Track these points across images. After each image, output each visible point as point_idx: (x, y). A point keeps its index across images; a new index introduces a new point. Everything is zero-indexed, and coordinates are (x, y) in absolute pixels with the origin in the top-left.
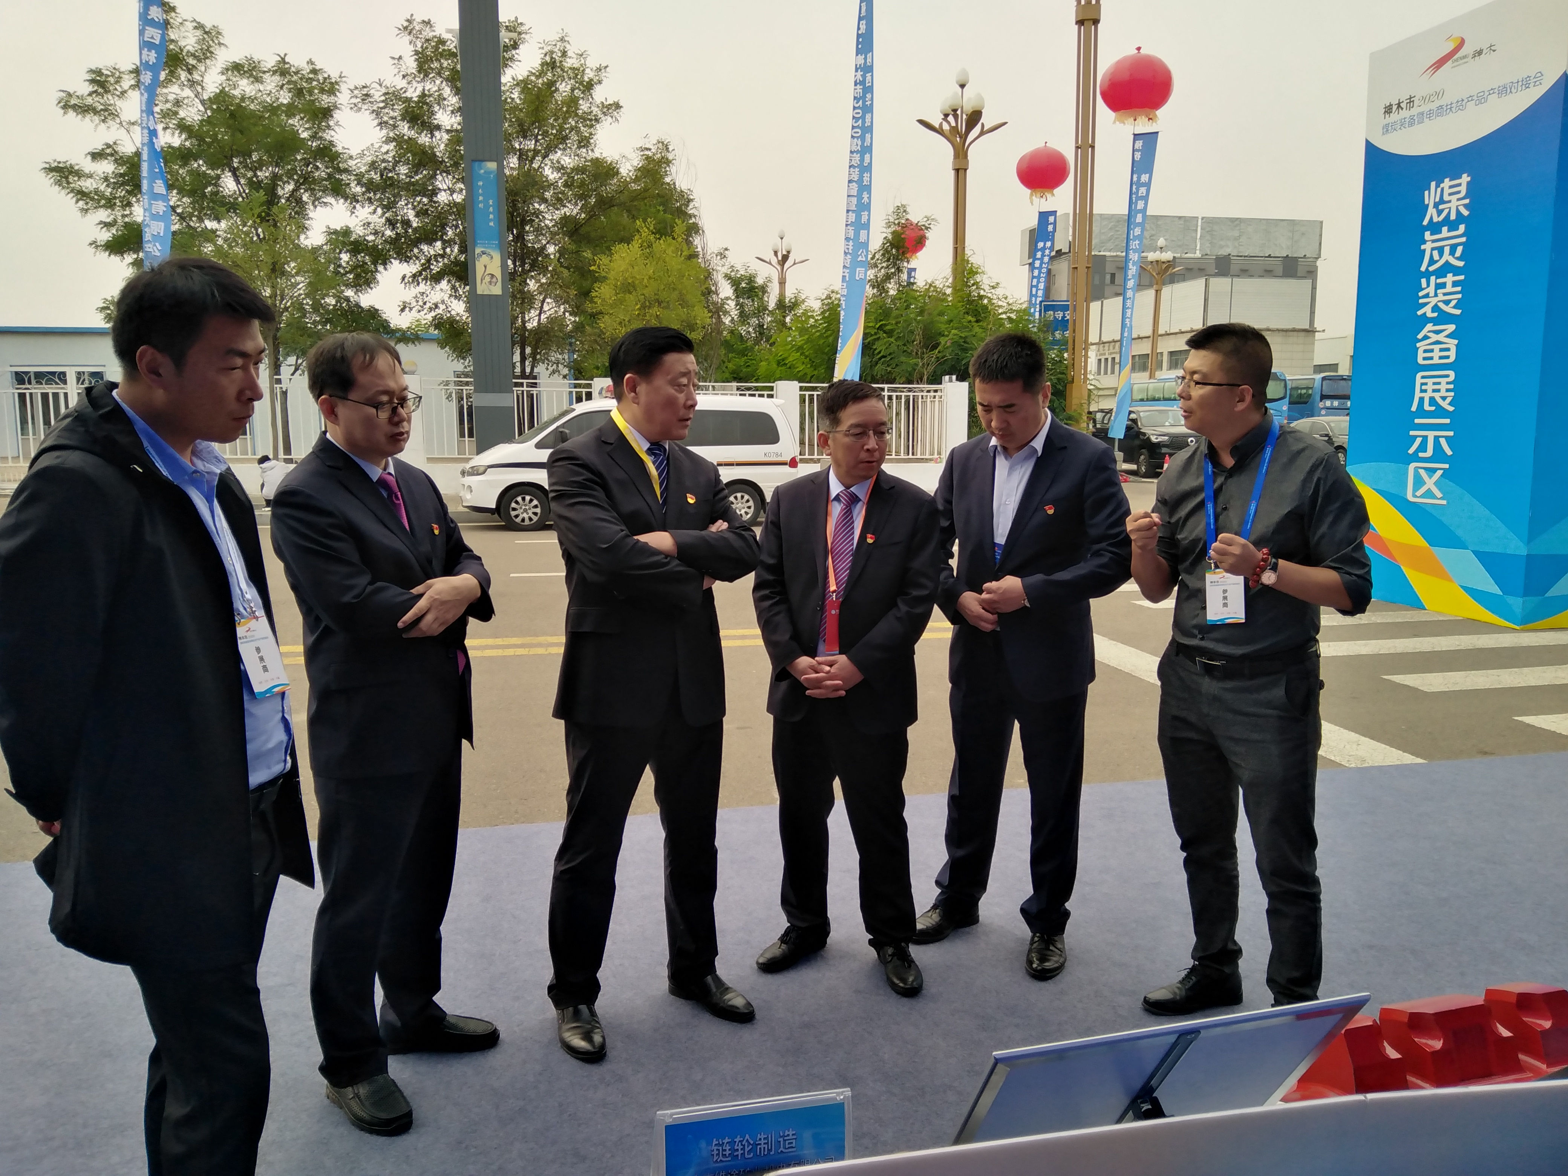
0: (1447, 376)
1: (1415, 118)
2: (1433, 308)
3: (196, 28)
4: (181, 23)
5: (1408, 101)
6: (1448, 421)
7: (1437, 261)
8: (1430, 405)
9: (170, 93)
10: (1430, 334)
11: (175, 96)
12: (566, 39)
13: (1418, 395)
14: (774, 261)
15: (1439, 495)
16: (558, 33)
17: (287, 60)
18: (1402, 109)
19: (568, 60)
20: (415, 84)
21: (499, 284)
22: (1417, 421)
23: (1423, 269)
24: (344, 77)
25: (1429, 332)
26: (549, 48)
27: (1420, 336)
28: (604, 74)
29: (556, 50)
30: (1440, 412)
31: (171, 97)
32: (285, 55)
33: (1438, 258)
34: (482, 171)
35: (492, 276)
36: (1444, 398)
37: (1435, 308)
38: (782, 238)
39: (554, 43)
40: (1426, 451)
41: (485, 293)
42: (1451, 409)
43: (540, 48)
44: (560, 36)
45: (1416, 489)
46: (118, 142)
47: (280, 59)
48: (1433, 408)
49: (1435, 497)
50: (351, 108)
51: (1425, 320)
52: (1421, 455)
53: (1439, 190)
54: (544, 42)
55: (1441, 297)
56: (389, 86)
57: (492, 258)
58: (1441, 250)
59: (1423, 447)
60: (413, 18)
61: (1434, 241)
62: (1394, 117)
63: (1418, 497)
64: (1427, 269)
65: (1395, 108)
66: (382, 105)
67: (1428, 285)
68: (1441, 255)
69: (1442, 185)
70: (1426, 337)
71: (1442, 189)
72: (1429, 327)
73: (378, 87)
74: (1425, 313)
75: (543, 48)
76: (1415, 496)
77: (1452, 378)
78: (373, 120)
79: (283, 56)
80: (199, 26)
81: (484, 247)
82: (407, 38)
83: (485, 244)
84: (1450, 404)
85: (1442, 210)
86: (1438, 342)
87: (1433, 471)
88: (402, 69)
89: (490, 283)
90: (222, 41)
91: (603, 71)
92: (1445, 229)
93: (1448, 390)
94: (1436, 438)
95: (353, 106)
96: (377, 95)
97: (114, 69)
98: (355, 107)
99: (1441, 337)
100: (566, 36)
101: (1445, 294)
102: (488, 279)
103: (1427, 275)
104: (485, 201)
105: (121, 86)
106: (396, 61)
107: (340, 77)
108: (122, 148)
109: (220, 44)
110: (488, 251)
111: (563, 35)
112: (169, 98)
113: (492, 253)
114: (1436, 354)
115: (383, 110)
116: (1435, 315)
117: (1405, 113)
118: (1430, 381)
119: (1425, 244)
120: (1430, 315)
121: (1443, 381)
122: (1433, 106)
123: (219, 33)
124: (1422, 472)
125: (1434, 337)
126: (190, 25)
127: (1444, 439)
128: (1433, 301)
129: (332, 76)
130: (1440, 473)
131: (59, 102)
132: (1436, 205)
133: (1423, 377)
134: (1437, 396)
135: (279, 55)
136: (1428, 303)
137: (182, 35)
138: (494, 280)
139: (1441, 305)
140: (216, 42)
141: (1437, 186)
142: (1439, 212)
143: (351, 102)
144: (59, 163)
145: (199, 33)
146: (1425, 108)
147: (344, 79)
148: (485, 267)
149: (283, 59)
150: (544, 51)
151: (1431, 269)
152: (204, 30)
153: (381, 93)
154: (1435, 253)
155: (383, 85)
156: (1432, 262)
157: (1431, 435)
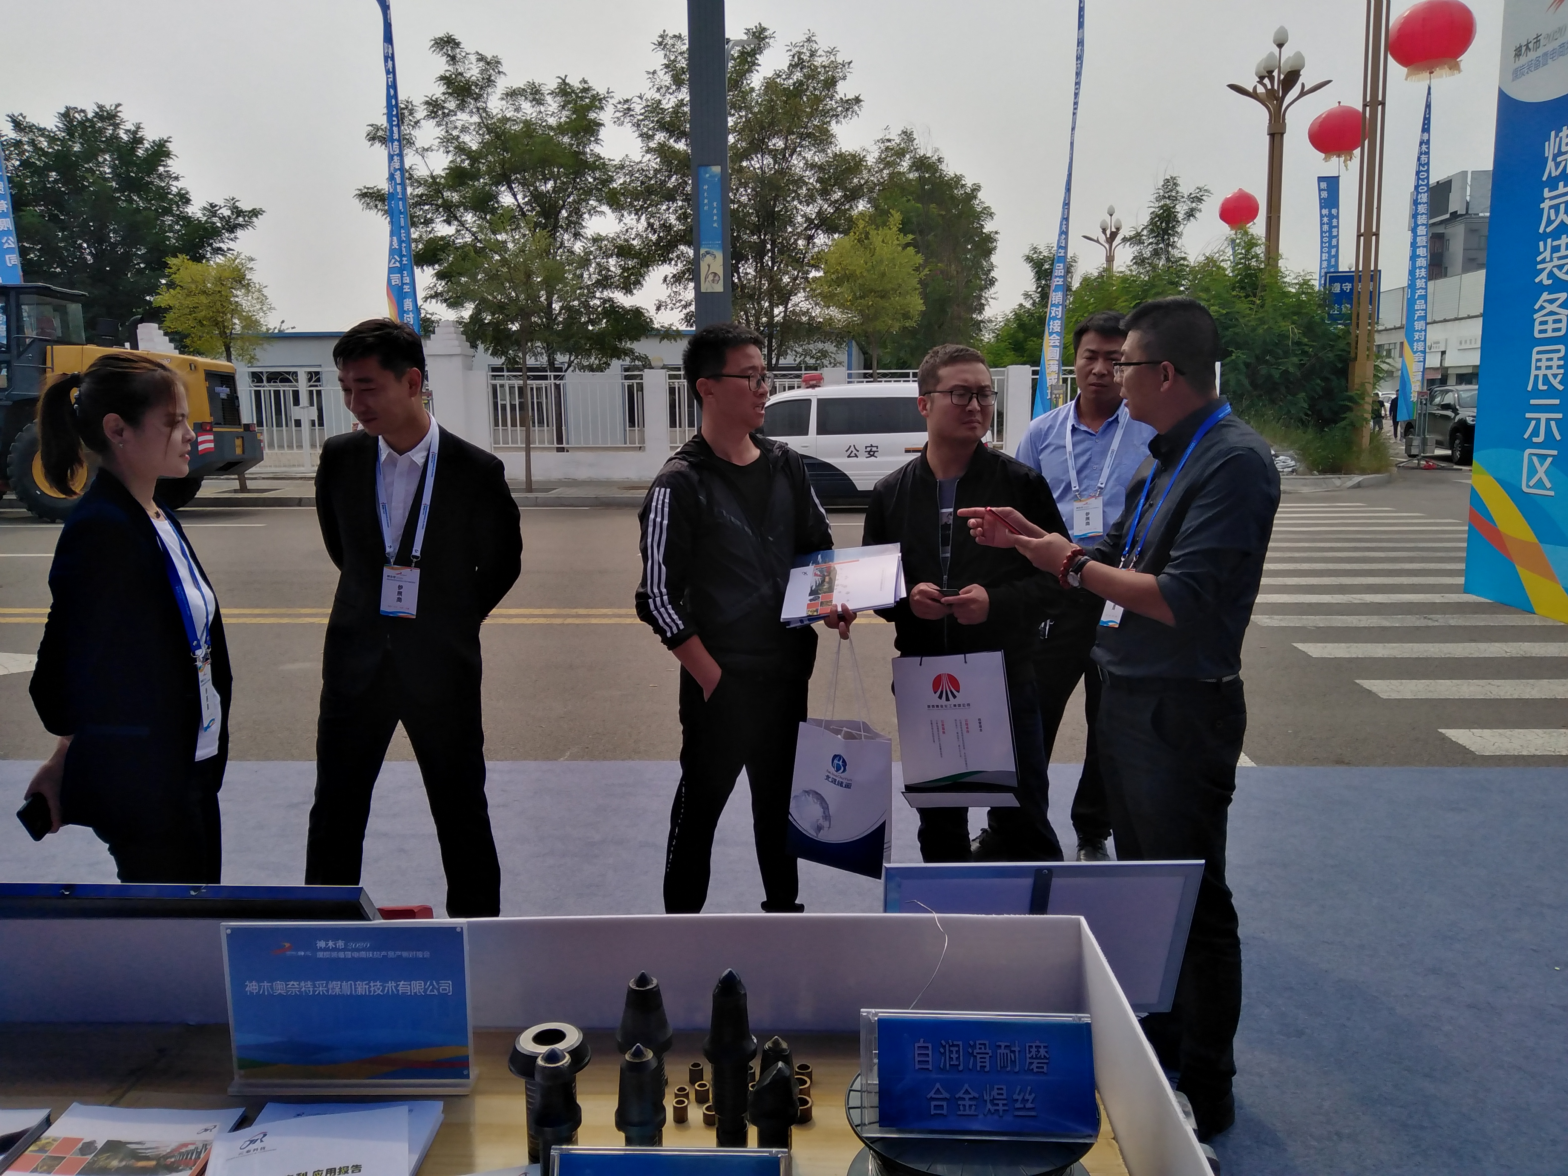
0: (1558, 351)
1: (1540, 59)
2: (1548, 274)
3: (479, 60)
4: (465, 57)
5: (1535, 40)
6: (1557, 402)
7: (1554, 221)
8: (1543, 384)
9: (457, 120)
10: (1545, 304)
11: (462, 123)
12: (813, 38)
13: (1534, 372)
14: (1102, 239)
15: (1548, 485)
16: (805, 34)
17: (567, 81)
18: (1530, 50)
19: (816, 59)
20: (668, 96)
21: (721, 282)
22: (1532, 402)
23: (1541, 231)
24: (612, 92)
25: (1545, 301)
26: (797, 49)
27: (1536, 307)
28: (848, 70)
29: (804, 50)
30: (1552, 392)
31: (459, 124)
32: (566, 76)
33: (1554, 218)
34: (707, 175)
35: (715, 274)
36: (1555, 376)
37: (1551, 275)
38: (1111, 215)
39: (801, 44)
40: (1538, 437)
41: (708, 291)
42: (1561, 388)
43: (787, 51)
44: (807, 36)
45: (1529, 478)
46: (414, 167)
47: (560, 81)
48: (1545, 388)
49: (1544, 487)
50: (615, 122)
51: (1542, 288)
52: (1535, 440)
53: (1558, 139)
54: (792, 43)
55: (1556, 262)
56: (649, 98)
57: (715, 257)
58: (1556, 208)
59: (1536, 432)
60: (666, 33)
61: (1551, 198)
62: (1523, 60)
63: (1531, 487)
64: (1545, 231)
65: (1524, 49)
66: (641, 117)
67: (1545, 250)
68: (1557, 213)
69: (1560, 135)
70: (1542, 308)
71: (1561, 138)
72: (1545, 296)
73: (639, 101)
74: (1541, 281)
75: (790, 50)
76: (1528, 486)
77: (1562, 354)
78: (634, 132)
79: (564, 78)
80: (481, 58)
81: (709, 248)
82: (662, 53)
83: (709, 244)
84: (1559, 383)
85: (1560, 162)
86: (1552, 313)
87: (1543, 457)
88: (656, 83)
89: (713, 281)
90: (501, 70)
91: (847, 66)
92: (1561, 184)
93: (1559, 367)
94: (1548, 420)
95: (616, 120)
96: (638, 108)
97: (408, 102)
98: (618, 122)
99: (1553, 307)
100: (813, 36)
101: (1560, 258)
102: (711, 277)
103: (1545, 236)
104: (710, 204)
105: (414, 117)
106: (651, 76)
107: (608, 93)
108: (417, 172)
109: (499, 72)
110: (712, 251)
111: (810, 35)
112: (457, 124)
113: (715, 253)
114: (1550, 326)
115: (643, 122)
116: (1550, 282)
117: (1532, 55)
118: (1544, 357)
119: (1544, 202)
120: (1547, 282)
121: (1555, 356)
122: (1556, 44)
123: (498, 62)
124: (1535, 459)
125: (1550, 308)
126: (473, 58)
127: (1554, 422)
128: (1549, 266)
129: (600, 93)
130: (1550, 460)
131: (368, 135)
132: (1554, 159)
133: (1538, 353)
134: (1549, 373)
135: (559, 77)
136: (1544, 269)
137: (466, 67)
138: (717, 278)
139: (1555, 270)
140: (497, 71)
141: (1556, 136)
142: (1557, 165)
143: (615, 116)
144: (368, 188)
145: (481, 64)
146: (1549, 48)
147: (612, 94)
148: (709, 266)
149: (564, 81)
150: (792, 53)
151: (1548, 230)
152: (486, 61)
153: (642, 106)
154: (1552, 211)
155: (644, 98)
156: (1550, 222)
157: (1543, 416)
